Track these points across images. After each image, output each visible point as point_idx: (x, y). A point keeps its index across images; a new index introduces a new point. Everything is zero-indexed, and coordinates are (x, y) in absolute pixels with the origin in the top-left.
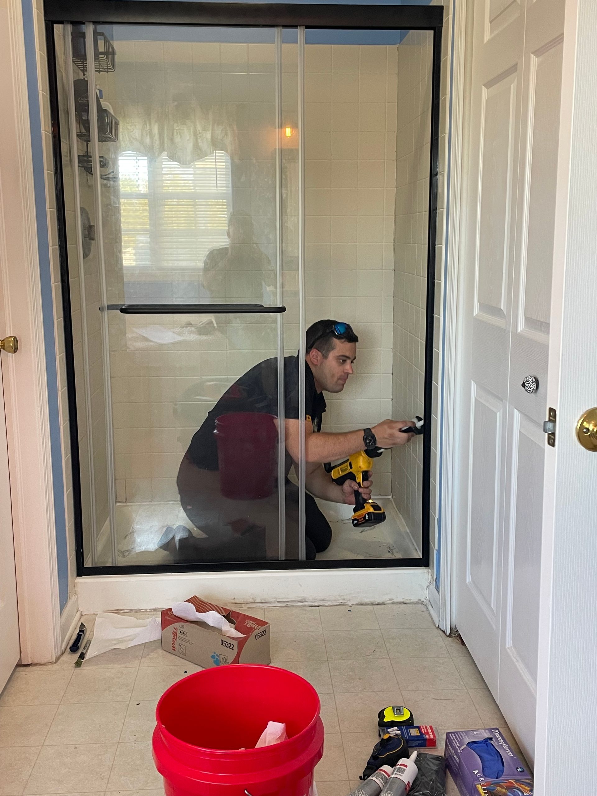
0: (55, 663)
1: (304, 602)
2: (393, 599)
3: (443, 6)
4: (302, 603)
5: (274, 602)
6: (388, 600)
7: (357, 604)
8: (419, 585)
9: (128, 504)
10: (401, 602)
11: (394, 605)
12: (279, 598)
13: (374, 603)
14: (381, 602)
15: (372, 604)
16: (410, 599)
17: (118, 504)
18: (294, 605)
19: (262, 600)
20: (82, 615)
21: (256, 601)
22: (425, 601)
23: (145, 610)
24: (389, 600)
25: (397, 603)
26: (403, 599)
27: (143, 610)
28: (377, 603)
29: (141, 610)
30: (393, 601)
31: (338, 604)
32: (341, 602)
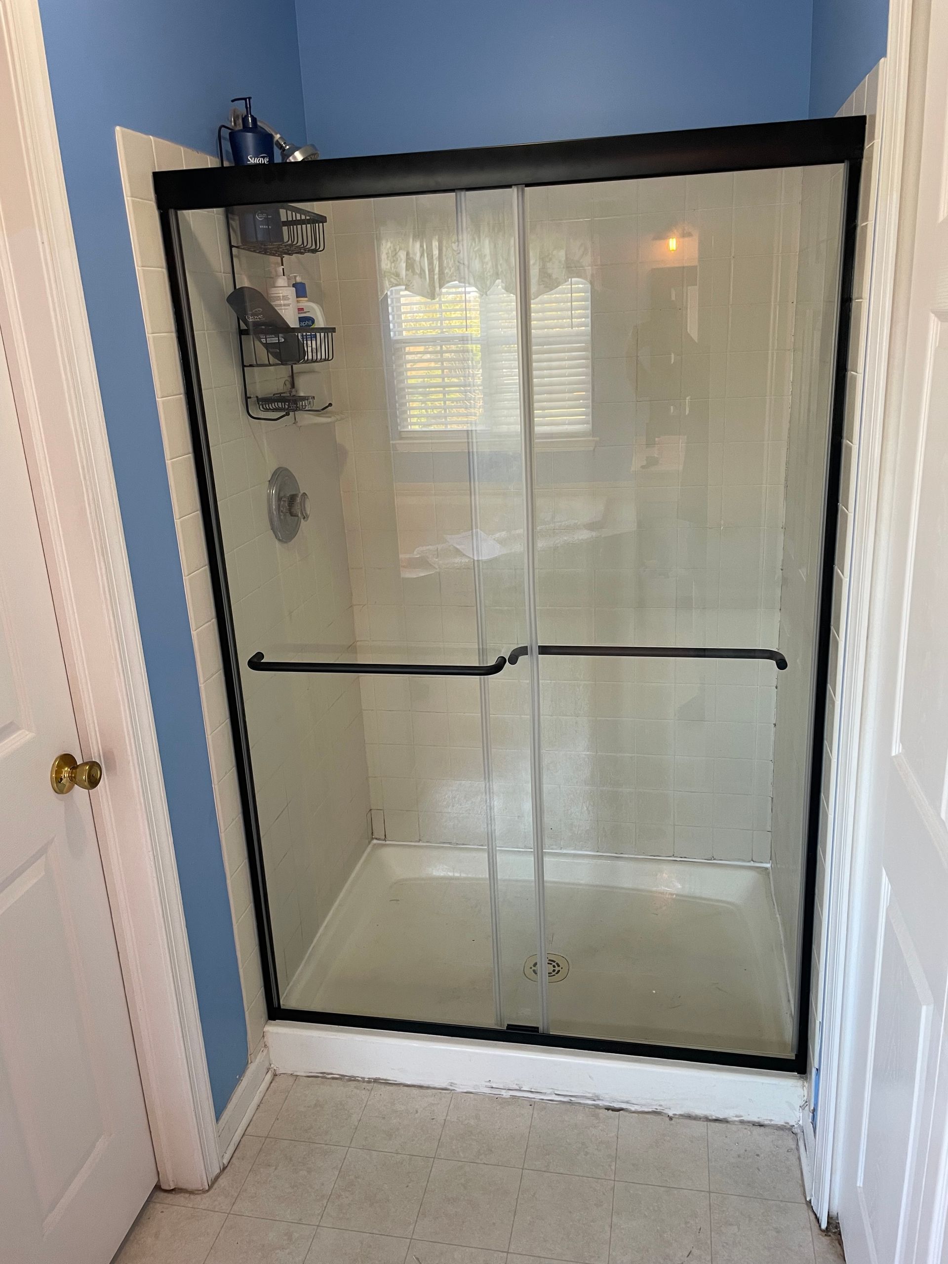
0: (208, 1191)
1: (597, 1101)
2: (742, 1116)
3: (865, 117)
4: (594, 1100)
5: (551, 1094)
6: (733, 1117)
7: (681, 1115)
8: (787, 1102)
9: (388, 842)
10: (755, 1122)
11: (744, 1127)
12: (558, 1090)
13: (710, 1118)
14: (721, 1117)
15: (707, 1119)
16: (771, 1120)
17: (375, 841)
18: (582, 1102)
19: (531, 1089)
20: (275, 1075)
21: (522, 1089)
22: (795, 1126)
23: (362, 1078)
24: (736, 1116)
25: (749, 1122)
26: (759, 1118)
27: (360, 1079)
28: (714, 1118)
29: (357, 1078)
30: (742, 1118)
31: (650, 1110)
32: (657, 1109)
